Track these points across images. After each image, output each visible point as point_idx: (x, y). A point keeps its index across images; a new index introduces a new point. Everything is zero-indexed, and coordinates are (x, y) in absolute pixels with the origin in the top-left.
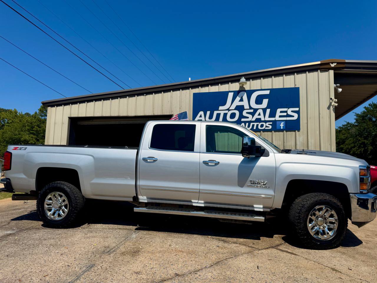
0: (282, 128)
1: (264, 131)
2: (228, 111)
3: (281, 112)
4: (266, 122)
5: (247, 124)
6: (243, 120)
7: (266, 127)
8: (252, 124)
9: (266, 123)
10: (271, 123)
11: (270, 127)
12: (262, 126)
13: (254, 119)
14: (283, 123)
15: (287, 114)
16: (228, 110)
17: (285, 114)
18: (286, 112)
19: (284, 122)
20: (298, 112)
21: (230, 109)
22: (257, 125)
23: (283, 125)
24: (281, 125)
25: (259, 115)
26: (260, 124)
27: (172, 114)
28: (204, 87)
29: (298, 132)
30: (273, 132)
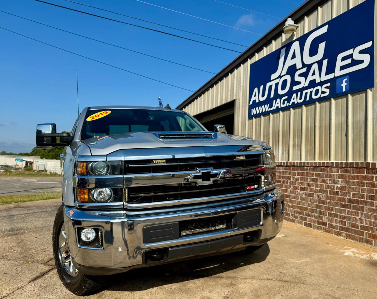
0: (344, 90)
1: (321, 100)
2: (279, 79)
3: (344, 59)
4: (321, 84)
5: (299, 93)
6: (295, 88)
7: (323, 92)
8: (304, 92)
9: (322, 87)
10: (329, 84)
11: (328, 91)
12: (317, 92)
13: (307, 84)
14: (346, 79)
15: (353, 60)
16: (280, 77)
17: (349, 61)
18: (351, 56)
19: (348, 76)
20: (370, 51)
21: (281, 75)
22: (311, 92)
23: (346, 84)
24: (342, 85)
25: (314, 74)
26: (314, 90)
27: (234, 98)
28: (260, 52)
29: (371, 91)
30: (333, 101)
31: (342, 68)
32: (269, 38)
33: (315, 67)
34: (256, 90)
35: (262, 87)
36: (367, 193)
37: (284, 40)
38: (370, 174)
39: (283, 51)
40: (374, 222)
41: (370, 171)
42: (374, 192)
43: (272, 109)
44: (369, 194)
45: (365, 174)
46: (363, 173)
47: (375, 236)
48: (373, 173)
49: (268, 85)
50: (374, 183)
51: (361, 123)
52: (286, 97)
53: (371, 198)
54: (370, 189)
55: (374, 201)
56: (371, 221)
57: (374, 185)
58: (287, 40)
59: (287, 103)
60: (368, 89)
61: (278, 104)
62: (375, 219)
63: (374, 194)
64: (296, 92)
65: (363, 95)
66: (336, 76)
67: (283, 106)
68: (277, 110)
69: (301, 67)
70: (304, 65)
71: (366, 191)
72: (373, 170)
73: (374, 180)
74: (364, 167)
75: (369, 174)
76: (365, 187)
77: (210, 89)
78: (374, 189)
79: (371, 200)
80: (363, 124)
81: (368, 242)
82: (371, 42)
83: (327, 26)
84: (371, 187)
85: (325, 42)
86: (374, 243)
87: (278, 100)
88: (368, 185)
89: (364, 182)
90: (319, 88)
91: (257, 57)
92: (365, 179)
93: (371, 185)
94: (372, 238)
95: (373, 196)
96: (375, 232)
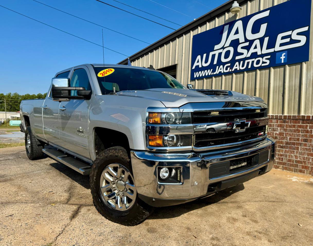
0: (283, 62)
1: (261, 68)
3: (283, 38)
4: (262, 56)
5: (242, 62)
6: (237, 58)
7: (263, 63)
8: (246, 61)
9: (263, 58)
10: (269, 57)
11: (268, 62)
12: (258, 62)
13: (249, 55)
14: (284, 54)
15: (291, 39)
16: (223, 48)
17: (288, 40)
18: (290, 36)
20: (306, 34)
21: (225, 47)
22: (253, 62)
23: (284, 57)
24: (281, 58)
25: (256, 47)
26: (256, 60)
27: (176, 63)
28: (203, 26)
29: (306, 63)
30: (272, 69)
31: (281, 45)
32: (213, 15)
33: (257, 42)
34: (199, 57)
35: (205, 55)
36: (302, 137)
37: (227, 18)
38: (305, 124)
39: (227, 27)
40: (307, 158)
41: (305, 121)
42: (307, 137)
43: (214, 73)
44: (303, 138)
45: (300, 124)
46: (299, 123)
47: (307, 167)
48: (308, 123)
49: (211, 54)
50: (308, 130)
51: (296, 87)
52: (229, 65)
53: (305, 141)
54: (305, 135)
55: (308, 143)
56: (304, 157)
57: (307, 132)
58: (229, 19)
59: (230, 69)
60: (303, 62)
61: (221, 69)
62: (308, 155)
63: (307, 138)
64: (239, 61)
65: (299, 66)
66: (276, 50)
67: (225, 71)
68: (220, 74)
69: (244, 41)
70: (246, 40)
71: (301, 136)
72: (308, 121)
73: (308, 128)
74: (300, 119)
75: (303, 124)
76: (300, 133)
77: (150, 53)
78: (308, 134)
79: (305, 142)
80: (298, 88)
81: (301, 171)
82: (308, 27)
83: (269, 11)
84: (305, 133)
85: (266, 24)
86: (307, 172)
87: (221, 66)
88: (302, 131)
89: (300, 130)
90: (260, 59)
91: (200, 30)
92: (300, 128)
93: (305, 132)
94: (305, 169)
95: (307, 139)
96: (307, 164)
